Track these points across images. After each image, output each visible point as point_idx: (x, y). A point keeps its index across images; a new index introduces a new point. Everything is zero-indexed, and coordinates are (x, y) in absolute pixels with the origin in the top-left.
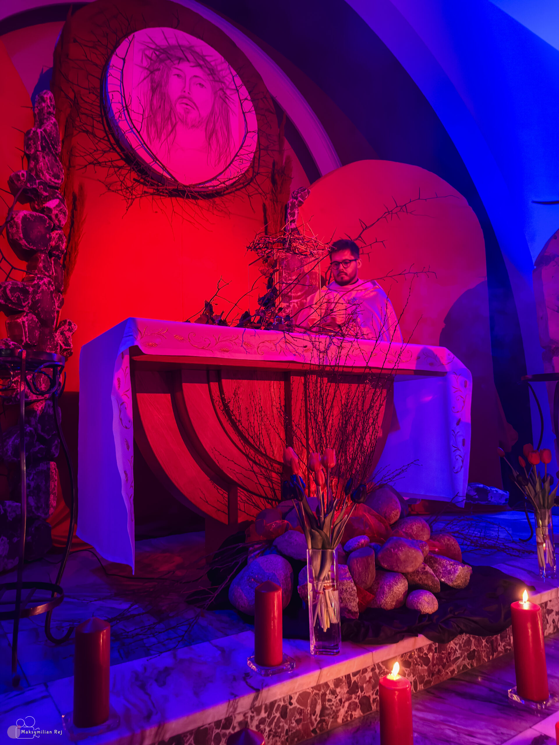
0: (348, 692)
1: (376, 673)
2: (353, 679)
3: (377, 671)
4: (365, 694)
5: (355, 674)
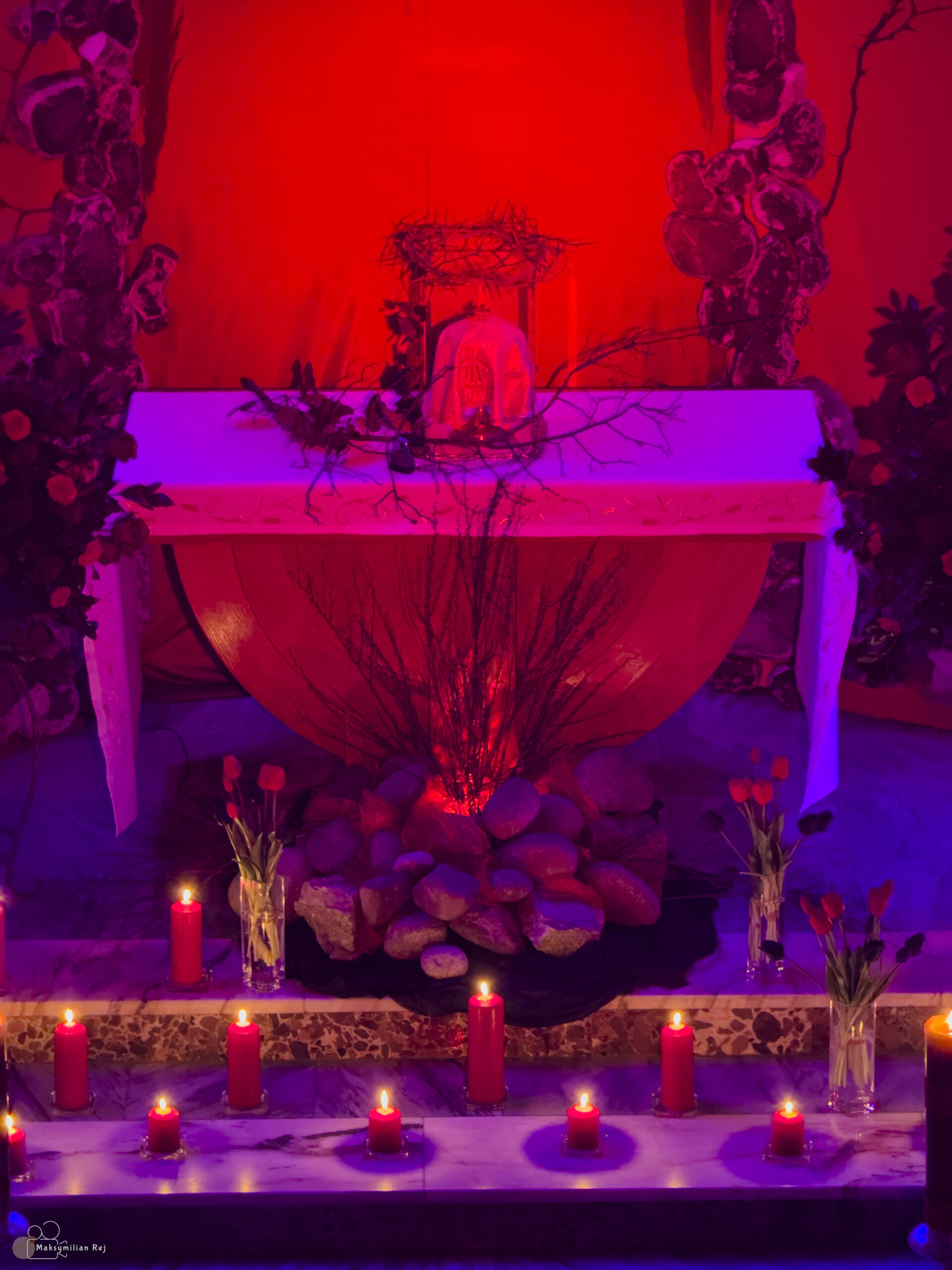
0: (273, 1032)
1: (317, 1023)
2: (281, 1021)
3: (320, 1021)
4: (300, 1040)
5: (284, 1016)
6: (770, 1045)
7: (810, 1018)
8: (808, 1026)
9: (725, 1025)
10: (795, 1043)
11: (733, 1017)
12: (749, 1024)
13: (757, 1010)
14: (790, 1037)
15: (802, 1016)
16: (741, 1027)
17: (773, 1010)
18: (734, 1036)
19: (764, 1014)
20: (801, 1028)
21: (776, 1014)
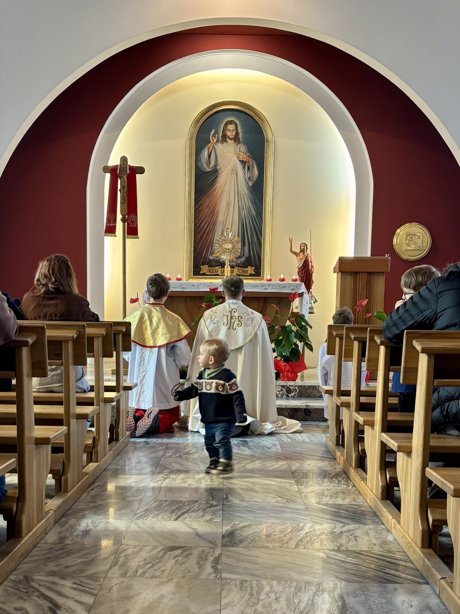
6: (289, 395)
7: (298, 389)
8: (298, 390)
9: (279, 390)
10: (295, 395)
11: (281, 388)
12: (285, 390)
13: (286, 386)
14: (294, 393)
15: (297, 388)
16: (283, 390)
17: (290, 386)
18: (281, 393)
19: (288, 387)
20: (296, 391)
21: (291, 387)
